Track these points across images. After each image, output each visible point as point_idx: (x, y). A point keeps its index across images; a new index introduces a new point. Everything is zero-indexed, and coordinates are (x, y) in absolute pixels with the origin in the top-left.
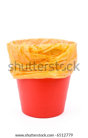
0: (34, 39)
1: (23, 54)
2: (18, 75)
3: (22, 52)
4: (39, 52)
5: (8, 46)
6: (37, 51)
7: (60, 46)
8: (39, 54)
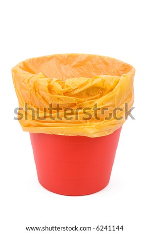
0: (61, 56)
1: (37, 93)
2: (29, 126)
3: (37, 90)
4: (65, 92)
5: (14, 74)
6: (61, 91)
7: (102, 82)
8: (65, 95)
